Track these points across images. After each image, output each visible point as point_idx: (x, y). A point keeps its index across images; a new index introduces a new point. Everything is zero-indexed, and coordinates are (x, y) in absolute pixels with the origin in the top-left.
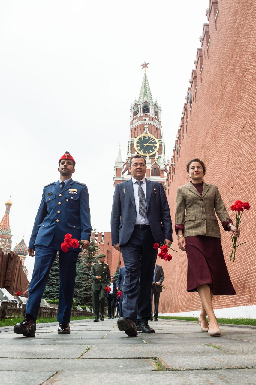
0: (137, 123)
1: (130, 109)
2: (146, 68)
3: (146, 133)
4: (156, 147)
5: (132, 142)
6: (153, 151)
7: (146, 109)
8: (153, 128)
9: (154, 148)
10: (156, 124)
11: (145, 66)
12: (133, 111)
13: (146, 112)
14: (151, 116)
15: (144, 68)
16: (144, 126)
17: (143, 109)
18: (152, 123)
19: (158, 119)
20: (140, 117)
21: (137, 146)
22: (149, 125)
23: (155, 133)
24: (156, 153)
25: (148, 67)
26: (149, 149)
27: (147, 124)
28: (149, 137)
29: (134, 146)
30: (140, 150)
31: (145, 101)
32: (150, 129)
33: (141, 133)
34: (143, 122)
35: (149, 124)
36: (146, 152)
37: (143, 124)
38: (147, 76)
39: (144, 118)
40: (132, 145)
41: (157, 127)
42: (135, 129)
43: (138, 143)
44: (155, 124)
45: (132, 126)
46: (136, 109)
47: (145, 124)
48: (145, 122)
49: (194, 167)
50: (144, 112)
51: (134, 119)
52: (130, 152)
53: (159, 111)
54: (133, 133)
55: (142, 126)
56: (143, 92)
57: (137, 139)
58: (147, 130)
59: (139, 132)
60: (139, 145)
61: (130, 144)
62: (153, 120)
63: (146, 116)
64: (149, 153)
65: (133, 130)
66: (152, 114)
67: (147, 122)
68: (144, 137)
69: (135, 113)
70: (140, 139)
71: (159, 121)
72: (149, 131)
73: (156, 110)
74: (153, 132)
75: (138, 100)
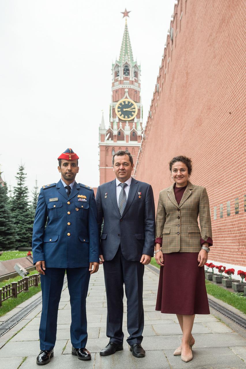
0: (118, 86)
1: (112, 70)
2: (127, 17)
3: (126, 98)
4: (134, 112)
5: (113, 106)
6: (132, 115)
7: (126, 70)
8: (133, 92)
9: (133, 113)
10: (136, 87)
11: (126, 14)
12: (114, 71)
13: (127, 74)
14: (131, 79)
15: (125, 17)
16: (124, 90)
17: (124, 70)
18: (132, 87)
19: (138, 81)
20: (121, 80)
21: (118, 111)
22: (129, 89)
23: (134, 96)
24: (134, 118)
25: (128, 16)
26: (128, 114)
27: (127, 87)
28: (129, 102)
29: (115, 111)
30: (121, 115)
31: (125, 62)
32: (130, 93)
33: (122, 98)
34: (124, 86)
35: (129, 87)
36: (126, 117)
37: (123, 87)
38: (128, 27)
39: (125, 81)
40: (114, 109)
41: (136, 89)
42: (117, 91)
43: (119, 108)
44: (134, 87)
45: (113, 88)
46: (117, 69)
47: (125, 87)
48: (125, 86)
49: (176, 169)
50: (124, 73)
51: (115, 80)
52: (112, 117)
53: (139, 72)
54: (114, 96)
55: (123, 89)
56: (124, 49)
57: (118, 104)
58: (127, 94)
59: (120, 96)
60: (120, 110)
61: (112, 108)
62: (132, 84)
63: (126, 79)
64: (129, 117)
65: (114, 92)
66: (132, 77)
67: (127, 86)
68: (124, 102)
69: (117, 74)
70: (121, 104)
71: (139, 83)
72: (129, 95)
73: (136, 70)
74: (132, 96)
75: (118, 60)
